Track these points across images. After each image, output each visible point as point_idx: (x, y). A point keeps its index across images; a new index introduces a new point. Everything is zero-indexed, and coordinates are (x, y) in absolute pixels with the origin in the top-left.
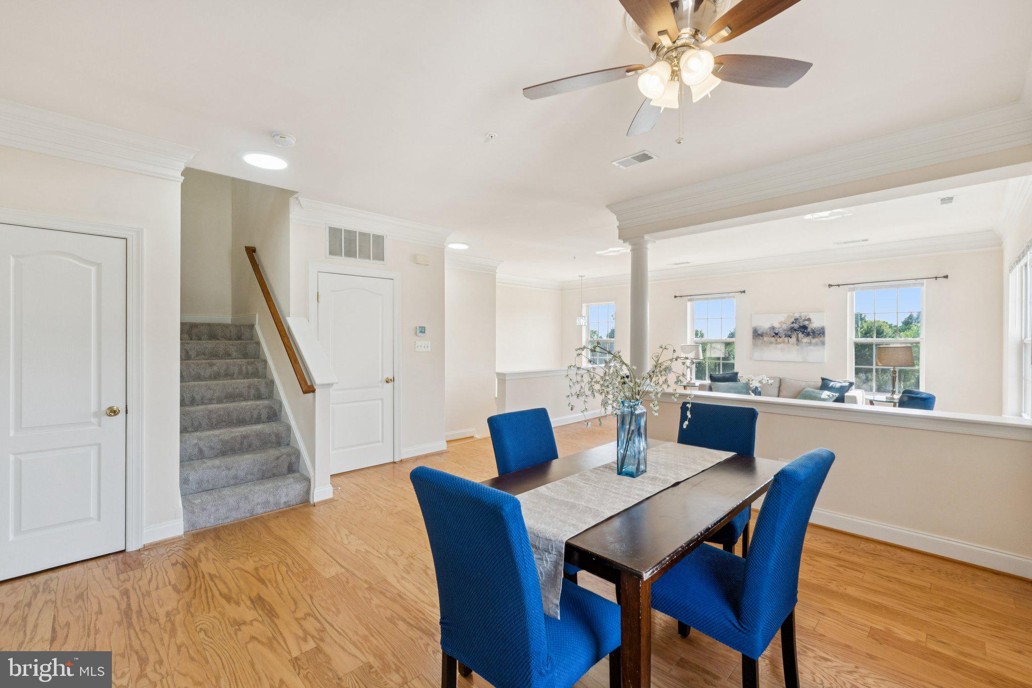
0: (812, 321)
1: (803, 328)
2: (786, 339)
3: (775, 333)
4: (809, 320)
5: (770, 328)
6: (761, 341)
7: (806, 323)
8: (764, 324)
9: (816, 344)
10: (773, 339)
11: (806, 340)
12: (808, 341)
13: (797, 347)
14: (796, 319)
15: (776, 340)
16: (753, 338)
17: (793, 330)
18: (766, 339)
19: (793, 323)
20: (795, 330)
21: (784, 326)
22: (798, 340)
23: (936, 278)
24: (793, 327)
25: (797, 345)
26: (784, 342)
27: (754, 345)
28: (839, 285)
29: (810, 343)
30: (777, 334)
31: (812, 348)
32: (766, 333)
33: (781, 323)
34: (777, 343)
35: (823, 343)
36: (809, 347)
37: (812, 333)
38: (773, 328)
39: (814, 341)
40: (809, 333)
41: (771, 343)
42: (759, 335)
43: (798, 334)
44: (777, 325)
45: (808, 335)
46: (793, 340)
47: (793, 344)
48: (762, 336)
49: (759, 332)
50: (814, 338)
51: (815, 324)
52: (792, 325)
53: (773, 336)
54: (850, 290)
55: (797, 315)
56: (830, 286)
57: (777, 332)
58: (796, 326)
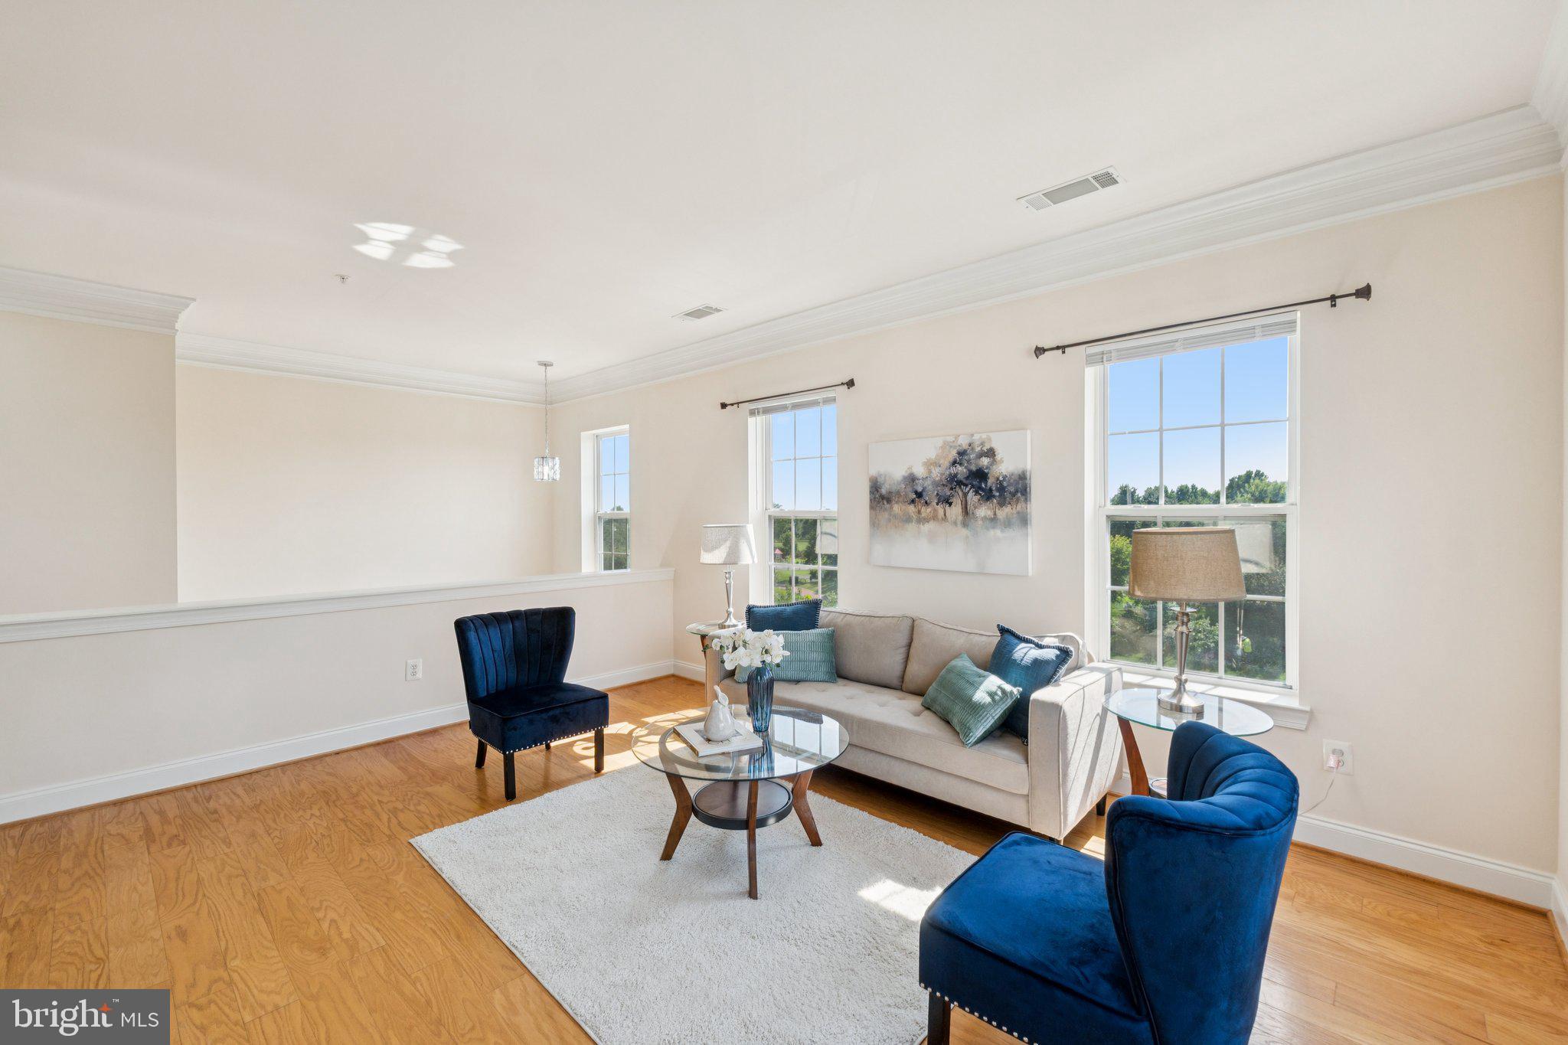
0: (998, 457)
1: (980, 475)
2: (940, 509)
3: (916, 493)
4: (991, 453)
5: (905, 478)
6: (886, 515)
7: (985, 461)
8: (894, 471)
9: (1008, 524)
10: (912, 508)
11: (983, 511)
12: (990, 513)
13: (964, 532)
14: (962, 453)
15: (919, 512)
16: (872, 508)
17: (954, 482)
18: (897, 508)
19: (954, 463)
20: (960, 483)
21: (937, 473)
22: (966, 511)
23: (1333, 299)
24: (956, 475)
25: (965, 525)
26: (935, 518)
27: (874, 524)
28: (1062, 348)
29: (994, 519)
30: (919, 495)
31: (997, 533)
32: (898, 493)
33: (930, 464)
34: (921, 520)
35: (1024, 520)
36: (992, 532)
37: (998, 490)
38: (912, 479)
39: (1004, 513)
40: (991, 490)
41: (908, 520)
42: (883, 497)
43: (965, 495)
44: (920, 471)
45: (988, 496)
46: (955, 511)
47: (955, 523)
48: (889, 501)
49: (884, 491)
50: (1002, 504)
51: (1005, 467)
52: (953, 470)
53: (913, 501)
54: (1091, 360)
55: (963, 442)
56: (1039, 351)
57: (920, 489)
58: (961, 471)
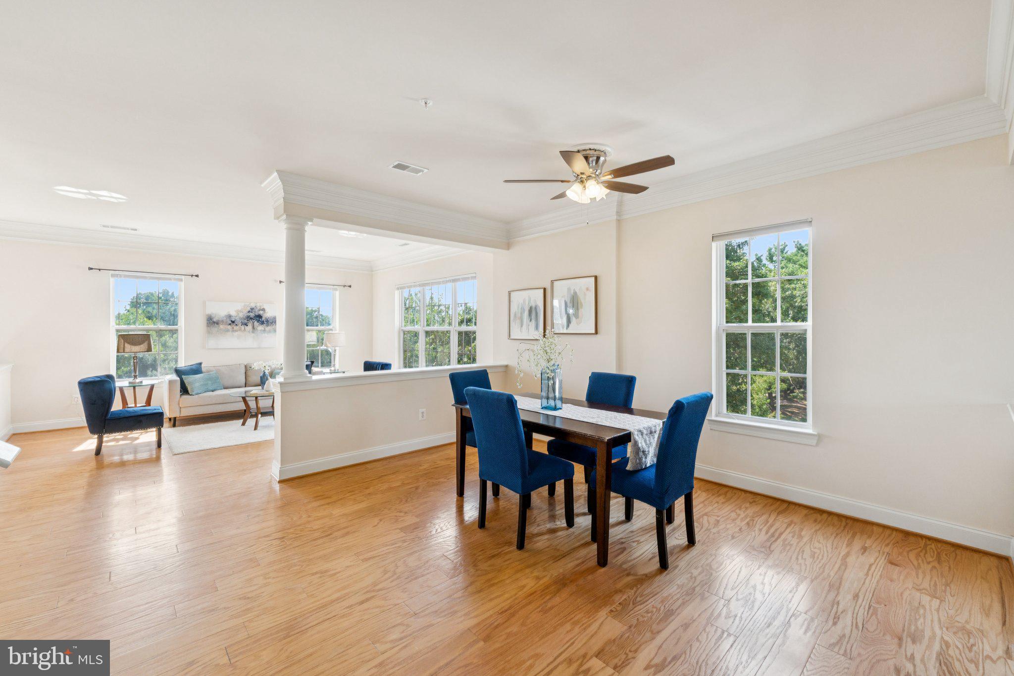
0: (266, 312)
1: (259, 317)
2: (243, 327)
3: (232, 321)
4: (264, 310)
5: (226, 316)
6: (216, 329)
7: (261, 312)
8: (220, 311)
9: (270, 332)
10: (230, 326)
11: (261, 328)
12: (263, 329)
13: (253, 335)
14: (252, 309)
15: (233, 328)
16: (208, 326)
17: (249, 318)
18: (222, 327)
19: (249, 312)
20: (251, 319)
21: (241, 315)
22: (253, 328)
23: (343, 286)
24: (249, 316)
25: (253, 332)
26: (240, 330)
27: (209, 332)
29: (264, 330)
30: (233, 322)
31: (266, 335)
32: (223, 321)
33: (238, 311)
34: (233, 331)
35: (275, 331)
36: (263, 334)
37: (266, 321)
38: (230, 316)
39: (268, 328)
40: (263, 321)
41: (228, 331)
42: (214, 322)
43: (253, 323)
44: (233, 313)
45: (263, 323)
46: (250, 327)
47: (249, 332)
48: (217, 324)
49: (215, 320)
50: (267, 325)
51: (268, 314)
52: (249, 314)
53: (230, 324)
55: (253, 305)
56: (280, 282)
57: (233, 320)
58: (252, 315)
